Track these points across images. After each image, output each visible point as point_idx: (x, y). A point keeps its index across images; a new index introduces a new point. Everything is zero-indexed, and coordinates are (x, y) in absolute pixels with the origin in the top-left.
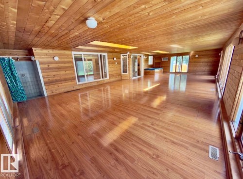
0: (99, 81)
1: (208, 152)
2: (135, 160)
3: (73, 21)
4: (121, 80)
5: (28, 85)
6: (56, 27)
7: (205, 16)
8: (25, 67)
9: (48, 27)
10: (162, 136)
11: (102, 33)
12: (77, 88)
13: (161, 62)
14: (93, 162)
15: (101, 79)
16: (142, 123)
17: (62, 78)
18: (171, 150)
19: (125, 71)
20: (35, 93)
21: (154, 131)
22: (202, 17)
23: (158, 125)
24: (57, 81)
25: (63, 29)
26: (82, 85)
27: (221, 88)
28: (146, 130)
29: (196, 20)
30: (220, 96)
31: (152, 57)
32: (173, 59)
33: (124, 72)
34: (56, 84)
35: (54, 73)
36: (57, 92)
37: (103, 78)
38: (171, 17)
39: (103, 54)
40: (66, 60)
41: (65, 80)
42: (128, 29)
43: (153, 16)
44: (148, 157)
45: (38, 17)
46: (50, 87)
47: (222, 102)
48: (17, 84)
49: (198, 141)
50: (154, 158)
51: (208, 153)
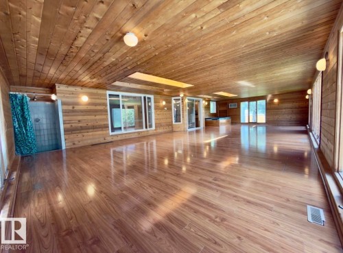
0: (141, 132)
1: (305, 214)
2: (186, 225)
3: (108, 38)
4: (172, 131)
5: (42, 133)
6: (87, 47)
7: (274, 31)
8: (43, 109)
9: (77, 47)
10: (229, 194)
11: (145, 59)
12: (109, 139)
13: (228, 109)
14: (117, 226)
15: (144, 129)
16: (199, 178)
17: (90, 124)
18: (244, 212)
19: (178, 120)
20: (49, 145)
21: (218, 188)
22: (270, 33)
23: (223, 181)
24: (82, 128)
25: (95, 51)
26: (117, 135)
27: (316, 137)
28: (205, 186)
29: (264, 38)
30: (316, 146)
31: (215, 103)
32: (243, 105)
33: (176, 121)
34: (80, 133)
35: (80, 118)
36: (81, 144)
37: (146, 127)
38: (231, 33)
39: (147, 96)
40: (98, 101)
41: (94, 128)
42: (178, 52)
43: (208, 31)
44: (207, 220)
45: (65, 30)
46: (72, 136)
47: (320, 152)
48: (26, 130)
49: (288, 200)
50: (216, 222)
51: (307, 215)
